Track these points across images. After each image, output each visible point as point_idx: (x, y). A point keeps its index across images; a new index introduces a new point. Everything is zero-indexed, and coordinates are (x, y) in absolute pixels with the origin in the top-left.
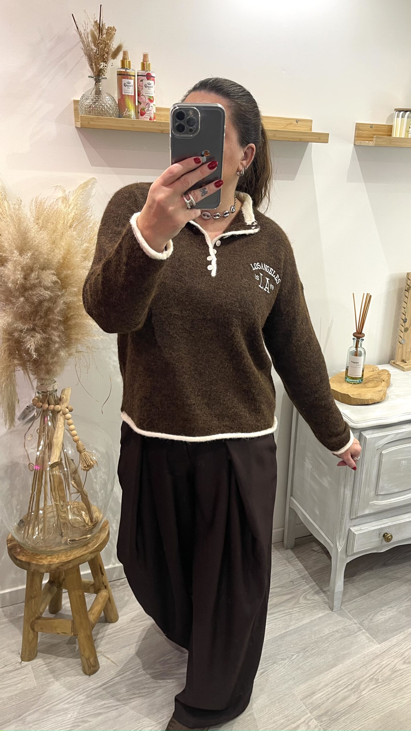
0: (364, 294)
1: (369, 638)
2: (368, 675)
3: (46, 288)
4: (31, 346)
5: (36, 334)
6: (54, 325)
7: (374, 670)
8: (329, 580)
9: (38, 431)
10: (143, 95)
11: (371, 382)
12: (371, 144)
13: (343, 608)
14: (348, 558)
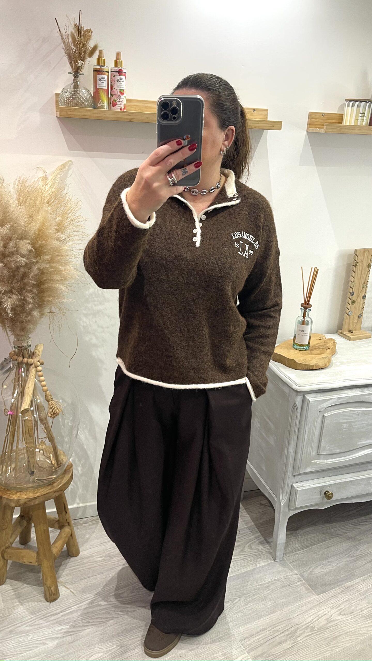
0: (312, 268)
1: (309, 589)
2: (305, 623)
3: (23, 256)
4: (8, 305)
5: (13, 295)
6: (29, 288)
7: (311, 619)
8: (272, 532)
9: (13, 381)
10: (115, 89)
11: (317, 349)
12: (322, 131)
13: (285, 558)
14: (291, 512)
